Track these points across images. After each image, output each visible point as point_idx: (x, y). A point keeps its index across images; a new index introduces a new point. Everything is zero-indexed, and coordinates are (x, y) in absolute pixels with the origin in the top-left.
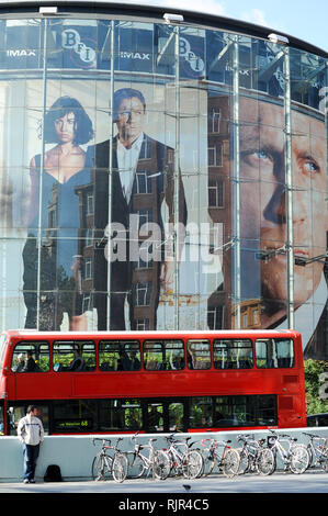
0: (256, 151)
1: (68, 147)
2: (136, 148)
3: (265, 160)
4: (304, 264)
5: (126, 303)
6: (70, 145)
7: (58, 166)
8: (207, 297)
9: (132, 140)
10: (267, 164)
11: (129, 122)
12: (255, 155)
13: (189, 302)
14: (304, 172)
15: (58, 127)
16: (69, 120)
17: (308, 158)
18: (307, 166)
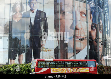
0: (68, 12)
2: (35, 12)
3: (70, 14)
4: (82, 40)
5: (32, 51)
6: (19, 13)
7: (16, 18)
8: (54, 49)
9: (34, 10)
11: (33, 6)
12: (67, 13)
13: (49, 50)
14: (82, 17)
15: (16, 9)
17: (84, 13)
18: (83, 15)
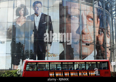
0: (74, 16)
1: (22, 17)
2: (40, 16)
3: (76, 18)
7: (19, 22)
9: (38, 14)
10: (77, 19)
11: (38, 10)
14: (89, 21)
15: (20, 12)
16: (22, 10)
18: (90, 19)
